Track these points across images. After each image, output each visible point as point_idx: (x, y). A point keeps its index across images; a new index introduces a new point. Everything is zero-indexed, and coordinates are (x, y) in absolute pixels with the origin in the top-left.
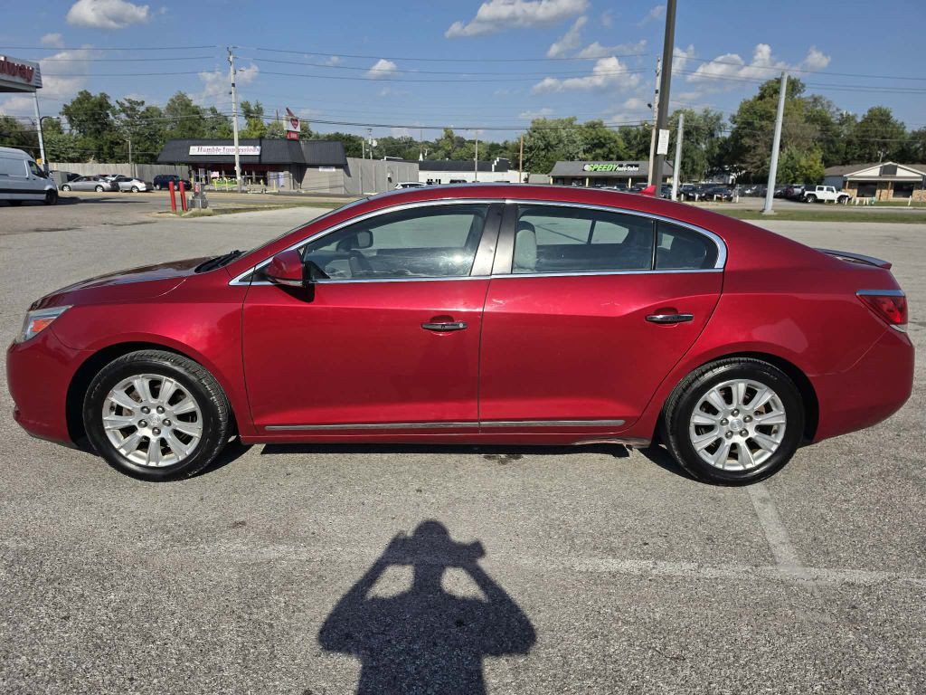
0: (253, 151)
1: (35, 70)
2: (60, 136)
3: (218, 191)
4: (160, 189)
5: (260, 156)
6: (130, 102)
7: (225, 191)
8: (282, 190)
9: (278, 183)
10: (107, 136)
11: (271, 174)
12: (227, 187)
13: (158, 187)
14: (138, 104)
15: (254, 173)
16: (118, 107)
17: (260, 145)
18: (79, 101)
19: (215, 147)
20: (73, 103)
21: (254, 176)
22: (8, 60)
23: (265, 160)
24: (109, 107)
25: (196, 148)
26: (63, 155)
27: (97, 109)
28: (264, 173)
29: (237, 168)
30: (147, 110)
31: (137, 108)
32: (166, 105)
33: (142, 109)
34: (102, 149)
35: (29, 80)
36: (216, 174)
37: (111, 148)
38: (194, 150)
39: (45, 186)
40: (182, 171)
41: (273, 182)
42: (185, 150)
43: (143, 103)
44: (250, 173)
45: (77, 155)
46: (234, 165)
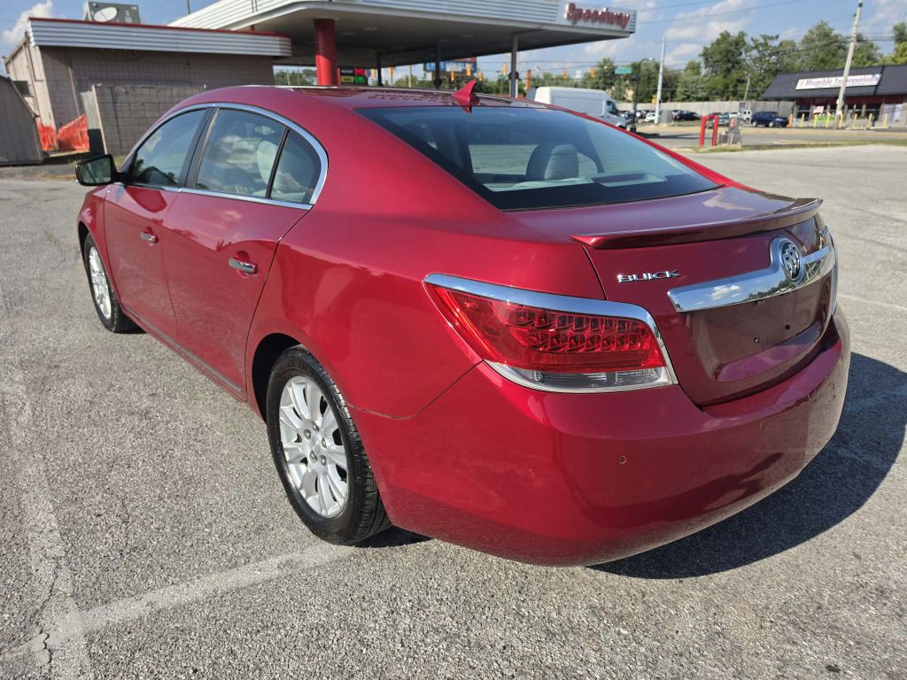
0: (869, 80)
1: (631, 17)
2: (695, 78)
3: (817, 128)
4: (756, 126)
5: (877, 86)
6: (765, 37)
7: (824, 128)
8: (894, 125)
9: (892, 116)
10: (735, 75)
11: (885, 107)
12: (828, 123)
13: (754, 124)
14: (772, 38)
15: (864, 107)
16: (752, 44)
17: (882, 73)
18: (718, 42)
19: (826, 79)
20: (713, 45)
21: (864, 109)
22: (610, 11)
23: (881, 91)
24: (744, 44)
25: (805, 81)
26: (693, 95)
27: (732, 48)
28: (878, 106)
29: (840, 102)
30: (781, 45)
31: (770, 43)
32: (802, 37)
33: (775, 43)
34: (728, 88)
35: (624, 27)
36: (820, 109)
37: (736, 86)
38: (803, 84)
39: (616, 122)
40: (786, 108)
41: (885, 116)
42: (793, 84)
43: (777, 37)
44: (859, 107)
45: (705, 94)
46: (837, 98)
